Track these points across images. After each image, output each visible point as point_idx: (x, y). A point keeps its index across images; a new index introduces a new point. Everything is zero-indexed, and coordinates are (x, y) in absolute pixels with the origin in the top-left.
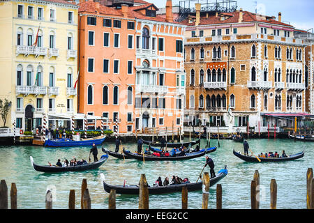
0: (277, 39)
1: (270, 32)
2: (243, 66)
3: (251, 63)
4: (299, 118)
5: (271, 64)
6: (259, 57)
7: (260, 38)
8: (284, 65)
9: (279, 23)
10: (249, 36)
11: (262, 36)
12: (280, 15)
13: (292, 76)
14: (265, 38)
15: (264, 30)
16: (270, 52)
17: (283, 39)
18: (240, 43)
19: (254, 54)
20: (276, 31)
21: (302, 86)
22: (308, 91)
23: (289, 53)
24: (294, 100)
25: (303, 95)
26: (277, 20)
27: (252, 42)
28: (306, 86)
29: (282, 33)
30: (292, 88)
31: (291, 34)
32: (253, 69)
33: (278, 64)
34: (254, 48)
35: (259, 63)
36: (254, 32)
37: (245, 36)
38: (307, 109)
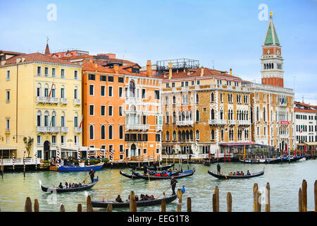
0: (229, 88)
1: (224, 83)
2: (205, 109)
3: (211, 106)
4: (247, 147)
5: (226, 107)
6: (217, 101)
7: (217, 87)
8: (235, 107)
9: (231, 76)
10: (209, 86)
11: (218, 86)
12: (231, 70)
13: (241, 115)
14: (221, 88)
15: (220, 81)
16: (225, 97)
17: (234, 88)
18: (202, 91)
19: (213, 100)
20: (229, 82)
21: (249, 122)
22: (253, 126)
23: (238, 98)
24: (243, 133)
25: (249, 129)
26: (229, 74)
27: (211, 91)
28: (252, 122)
29: (233, 84)
30: (241, 124)
31: (240, 84)
32: (213, 110)
33: (230, 107)
34: (212, 95)
35: (216, 106)
36: (212, 83)
37: (206, 86)
38: (253, 139)
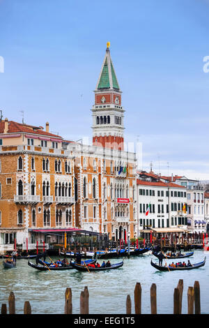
0: (45, 151)
1: (37, 143)
2: (9, 180)
3: (18, 176)
4: (69, 234)
5: (39, 177)
6: (26, 170)
7: (26, 149)
8: (52, 178)
9: (47, 134)
10: (16, 148)
11: (29, 148)
12: (47, 125)
13: (61, 189)
14: (33, 150)
15: (31, 141)
16: (38, 164)
17: (51, 151)
18: (5, 154)
19: (21, 167)
20: (44, 142)
21: (71, 200)
22: (77, 205)
23: (57, 165)
24: (64, 214)
25: (72, 209)
26: (44, 130)
27: (18, 154)
28: (76, 199)
29: (50, 145)
30: (62, 202)
31: (60, 145)
32: (20, 182)
33: (46, 177)
34: (20, 160)
35: (26, 176)
36: (21, 143)
37: (11, 148)
38: (78, 224)
